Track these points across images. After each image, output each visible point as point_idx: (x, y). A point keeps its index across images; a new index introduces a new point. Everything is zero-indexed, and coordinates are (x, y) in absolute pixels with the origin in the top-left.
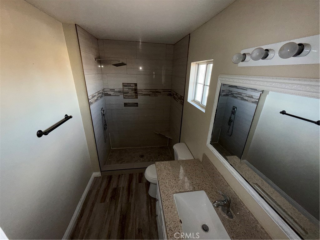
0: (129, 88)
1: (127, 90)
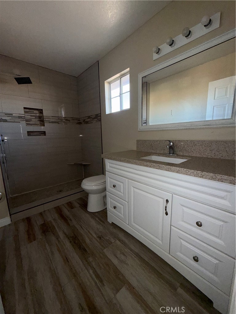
0: (31, 115)
1: (29, 117)
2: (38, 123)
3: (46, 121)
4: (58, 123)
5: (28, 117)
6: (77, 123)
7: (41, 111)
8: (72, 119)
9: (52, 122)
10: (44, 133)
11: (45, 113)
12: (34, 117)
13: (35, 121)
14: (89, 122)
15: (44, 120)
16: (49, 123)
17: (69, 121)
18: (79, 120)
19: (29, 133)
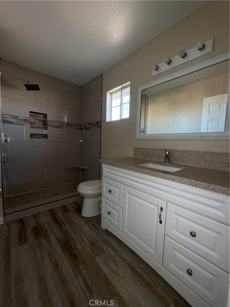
0: (36, 118)
1: (34, 120)
2: (42, 126)
3: (49, 125)
4: (60, 127)
5: (32, 120)
6: (78, 129)
7: (45, 116)
8: (74, 124)
9: (55, 126)
10: (46, 136)
11: (49, 118)
12: (38, 121)
13: (38, 124)
14: (90, 128)
15: (48, 124)
16: (52, 127)
17: (71, 126)
18: (80, 126)
19: (32, 135)
